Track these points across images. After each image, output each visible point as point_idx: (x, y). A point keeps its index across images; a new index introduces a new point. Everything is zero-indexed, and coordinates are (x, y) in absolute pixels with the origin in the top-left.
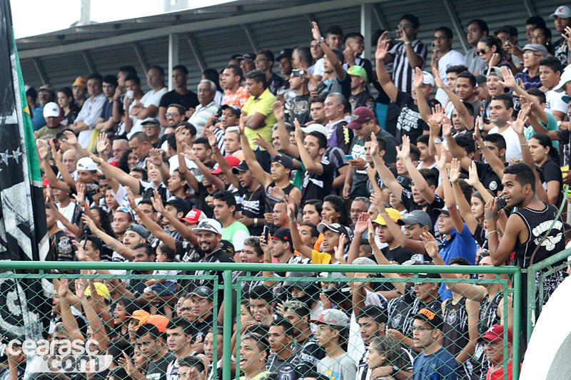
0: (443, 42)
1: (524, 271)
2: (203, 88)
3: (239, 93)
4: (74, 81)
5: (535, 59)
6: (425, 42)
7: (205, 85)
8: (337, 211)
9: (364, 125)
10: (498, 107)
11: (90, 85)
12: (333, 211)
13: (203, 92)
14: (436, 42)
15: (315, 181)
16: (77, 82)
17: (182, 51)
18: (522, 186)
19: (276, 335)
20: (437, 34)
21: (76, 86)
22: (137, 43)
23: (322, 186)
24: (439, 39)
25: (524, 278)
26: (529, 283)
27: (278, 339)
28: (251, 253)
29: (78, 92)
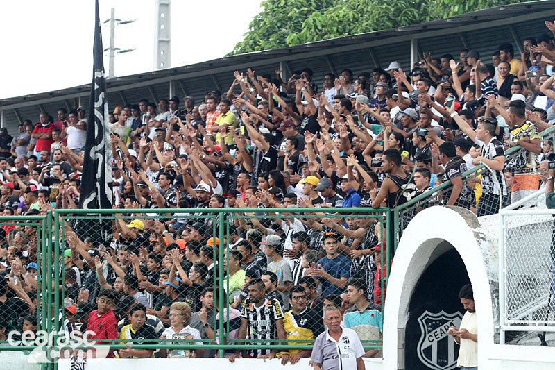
0: (329, 81)
1: (392, 210)
3: (216, 113)
4: (115, 109)
5: (383, 91)
6: (315, 83)
9: (287, 128)
14: (325, 82)
15: (266, 158)
17: (177, 90)
18: (389, 162)
20: (326, 77)
22: (151, 86)
23: (269, 161)
24: (327, 80)
25: (392, 214)
26: (395, 217)
28: (215, 201)
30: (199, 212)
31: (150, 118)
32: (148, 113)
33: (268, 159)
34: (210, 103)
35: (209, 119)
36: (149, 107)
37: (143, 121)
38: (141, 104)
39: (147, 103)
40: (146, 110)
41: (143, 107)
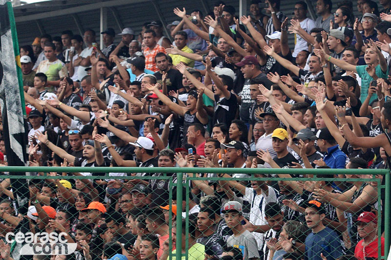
0: (301, 12)
2: (133, 46)
3: (156, 49)
4: (33, 41)
5: (373, 24)
7: (134, 43)
8: (240, 130)
10: (348, 55)
11: (43, 42)
12: (237, 130)
13: (133, 48)
14: (296, 12)
15: (224, 107)
16: (35, 42)
19: (202, 218)
20: (297, 7)
21: (35, 45)
22: (76, 14)
23: (228, 110)
24: (298, 10)
27: (204, 222)
28: (168, 161)
29: (36, 49)
30: (142, 172)
31: (74, 54)
32: (72, 49)
33: (226, 108)
34: (149, 37)
35: (148, 57)
36: (73, 41)
37: (66, 57)
38: (63, 37)
39: (71, 35)
40: (69, 45)
41: (66, 40)
